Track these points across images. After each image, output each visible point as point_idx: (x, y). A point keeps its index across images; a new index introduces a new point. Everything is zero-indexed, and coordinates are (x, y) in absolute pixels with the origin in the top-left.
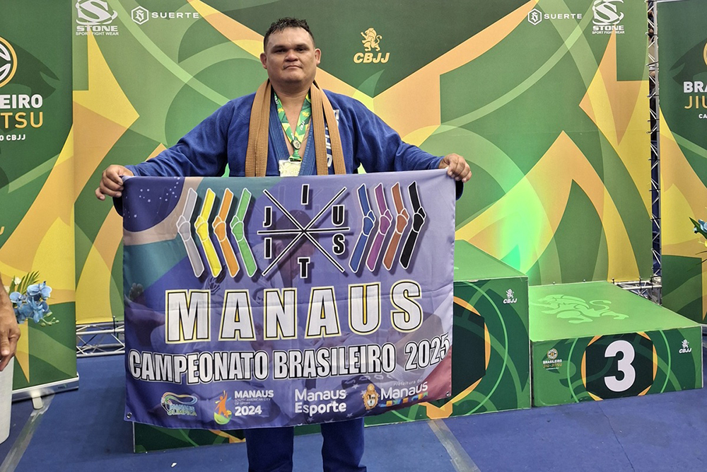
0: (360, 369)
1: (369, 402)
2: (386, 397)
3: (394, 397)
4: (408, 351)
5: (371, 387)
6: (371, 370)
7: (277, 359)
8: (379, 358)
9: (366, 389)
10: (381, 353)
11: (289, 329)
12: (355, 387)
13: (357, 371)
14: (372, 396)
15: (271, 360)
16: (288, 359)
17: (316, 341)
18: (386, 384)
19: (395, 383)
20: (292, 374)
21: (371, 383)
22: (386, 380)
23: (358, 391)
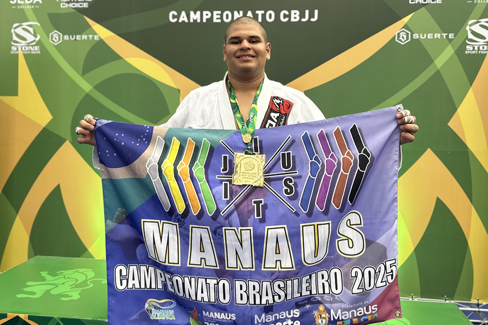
0: (311, 291)
1: (320, 321)
2: (336, 318)
3: (344, 318)
4: (353, 275)
5: (321, 308)
6: (321, 291)
7: (238, 287)
8: (327, 281)
9: (317, 309)
10: (329, 276)
11: (247, 262)
12: (308, 306)
13: (308, 293)
14: (323, 316)
15: (232, 288)
16: (247, 287)
17: (273, 273)
18: (335, 305)
19: (343, 306)
20: (252, 302)
21: (322, 303)
22: (334, 301)
23: (309, 311)
